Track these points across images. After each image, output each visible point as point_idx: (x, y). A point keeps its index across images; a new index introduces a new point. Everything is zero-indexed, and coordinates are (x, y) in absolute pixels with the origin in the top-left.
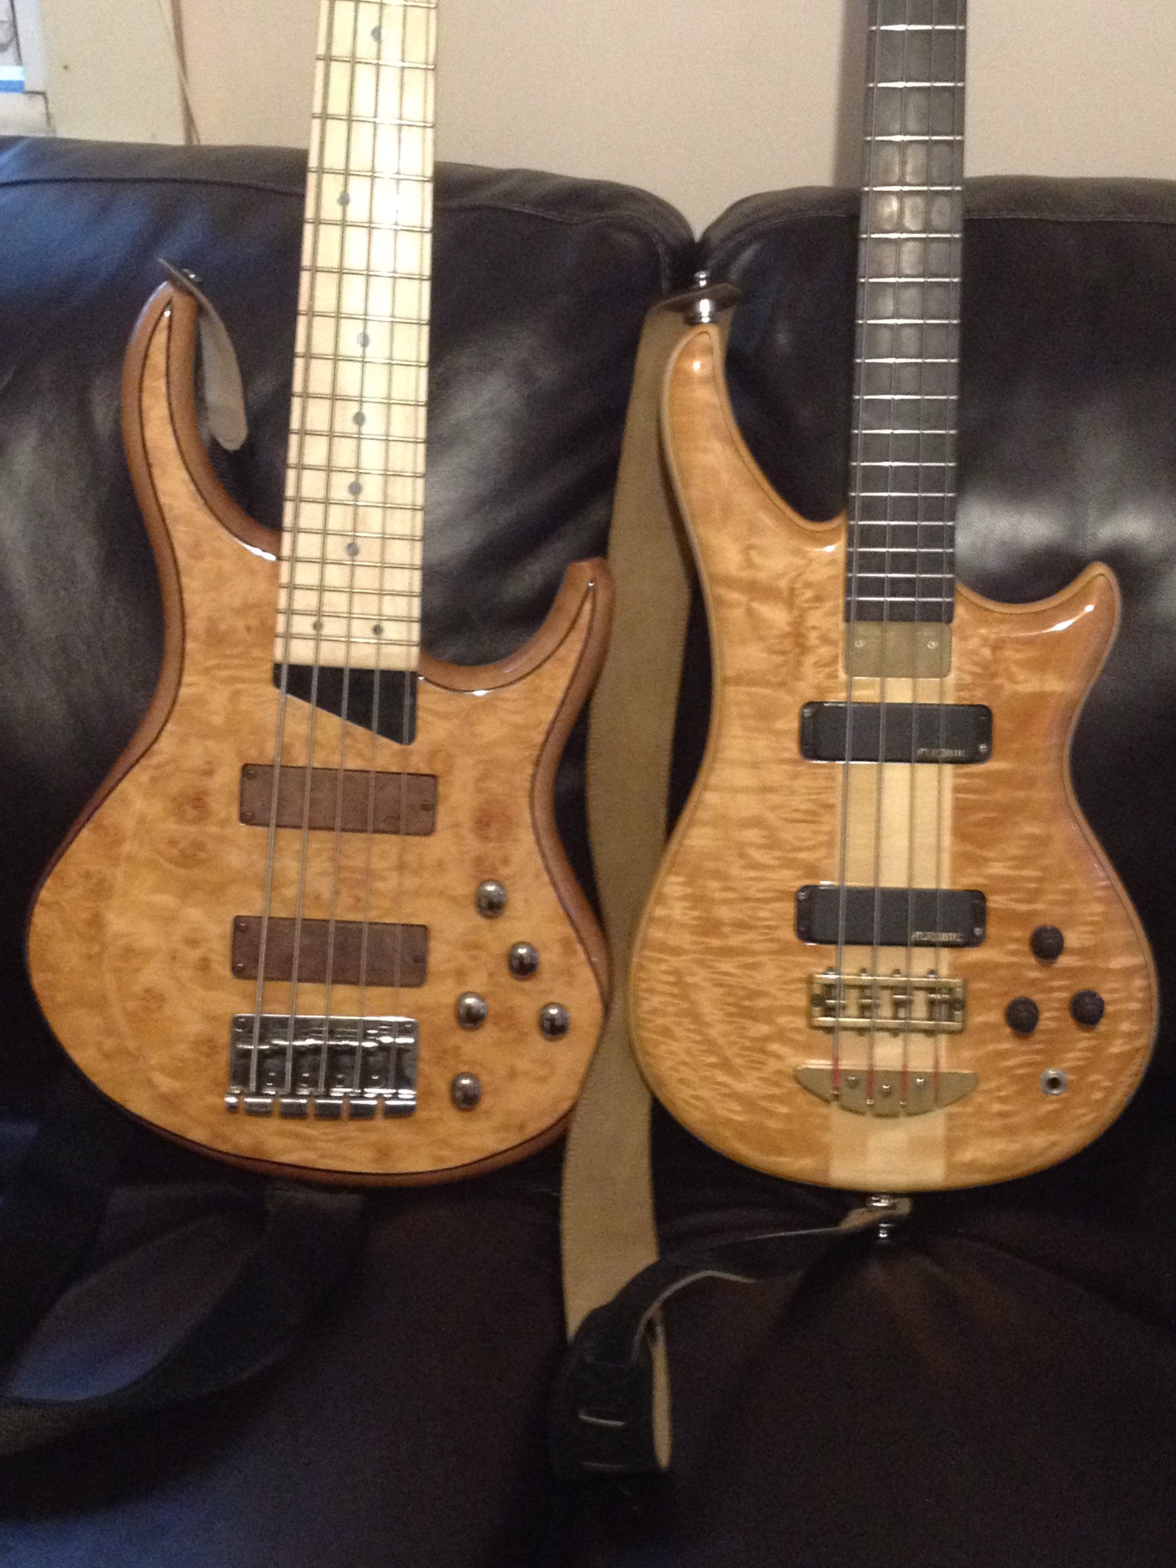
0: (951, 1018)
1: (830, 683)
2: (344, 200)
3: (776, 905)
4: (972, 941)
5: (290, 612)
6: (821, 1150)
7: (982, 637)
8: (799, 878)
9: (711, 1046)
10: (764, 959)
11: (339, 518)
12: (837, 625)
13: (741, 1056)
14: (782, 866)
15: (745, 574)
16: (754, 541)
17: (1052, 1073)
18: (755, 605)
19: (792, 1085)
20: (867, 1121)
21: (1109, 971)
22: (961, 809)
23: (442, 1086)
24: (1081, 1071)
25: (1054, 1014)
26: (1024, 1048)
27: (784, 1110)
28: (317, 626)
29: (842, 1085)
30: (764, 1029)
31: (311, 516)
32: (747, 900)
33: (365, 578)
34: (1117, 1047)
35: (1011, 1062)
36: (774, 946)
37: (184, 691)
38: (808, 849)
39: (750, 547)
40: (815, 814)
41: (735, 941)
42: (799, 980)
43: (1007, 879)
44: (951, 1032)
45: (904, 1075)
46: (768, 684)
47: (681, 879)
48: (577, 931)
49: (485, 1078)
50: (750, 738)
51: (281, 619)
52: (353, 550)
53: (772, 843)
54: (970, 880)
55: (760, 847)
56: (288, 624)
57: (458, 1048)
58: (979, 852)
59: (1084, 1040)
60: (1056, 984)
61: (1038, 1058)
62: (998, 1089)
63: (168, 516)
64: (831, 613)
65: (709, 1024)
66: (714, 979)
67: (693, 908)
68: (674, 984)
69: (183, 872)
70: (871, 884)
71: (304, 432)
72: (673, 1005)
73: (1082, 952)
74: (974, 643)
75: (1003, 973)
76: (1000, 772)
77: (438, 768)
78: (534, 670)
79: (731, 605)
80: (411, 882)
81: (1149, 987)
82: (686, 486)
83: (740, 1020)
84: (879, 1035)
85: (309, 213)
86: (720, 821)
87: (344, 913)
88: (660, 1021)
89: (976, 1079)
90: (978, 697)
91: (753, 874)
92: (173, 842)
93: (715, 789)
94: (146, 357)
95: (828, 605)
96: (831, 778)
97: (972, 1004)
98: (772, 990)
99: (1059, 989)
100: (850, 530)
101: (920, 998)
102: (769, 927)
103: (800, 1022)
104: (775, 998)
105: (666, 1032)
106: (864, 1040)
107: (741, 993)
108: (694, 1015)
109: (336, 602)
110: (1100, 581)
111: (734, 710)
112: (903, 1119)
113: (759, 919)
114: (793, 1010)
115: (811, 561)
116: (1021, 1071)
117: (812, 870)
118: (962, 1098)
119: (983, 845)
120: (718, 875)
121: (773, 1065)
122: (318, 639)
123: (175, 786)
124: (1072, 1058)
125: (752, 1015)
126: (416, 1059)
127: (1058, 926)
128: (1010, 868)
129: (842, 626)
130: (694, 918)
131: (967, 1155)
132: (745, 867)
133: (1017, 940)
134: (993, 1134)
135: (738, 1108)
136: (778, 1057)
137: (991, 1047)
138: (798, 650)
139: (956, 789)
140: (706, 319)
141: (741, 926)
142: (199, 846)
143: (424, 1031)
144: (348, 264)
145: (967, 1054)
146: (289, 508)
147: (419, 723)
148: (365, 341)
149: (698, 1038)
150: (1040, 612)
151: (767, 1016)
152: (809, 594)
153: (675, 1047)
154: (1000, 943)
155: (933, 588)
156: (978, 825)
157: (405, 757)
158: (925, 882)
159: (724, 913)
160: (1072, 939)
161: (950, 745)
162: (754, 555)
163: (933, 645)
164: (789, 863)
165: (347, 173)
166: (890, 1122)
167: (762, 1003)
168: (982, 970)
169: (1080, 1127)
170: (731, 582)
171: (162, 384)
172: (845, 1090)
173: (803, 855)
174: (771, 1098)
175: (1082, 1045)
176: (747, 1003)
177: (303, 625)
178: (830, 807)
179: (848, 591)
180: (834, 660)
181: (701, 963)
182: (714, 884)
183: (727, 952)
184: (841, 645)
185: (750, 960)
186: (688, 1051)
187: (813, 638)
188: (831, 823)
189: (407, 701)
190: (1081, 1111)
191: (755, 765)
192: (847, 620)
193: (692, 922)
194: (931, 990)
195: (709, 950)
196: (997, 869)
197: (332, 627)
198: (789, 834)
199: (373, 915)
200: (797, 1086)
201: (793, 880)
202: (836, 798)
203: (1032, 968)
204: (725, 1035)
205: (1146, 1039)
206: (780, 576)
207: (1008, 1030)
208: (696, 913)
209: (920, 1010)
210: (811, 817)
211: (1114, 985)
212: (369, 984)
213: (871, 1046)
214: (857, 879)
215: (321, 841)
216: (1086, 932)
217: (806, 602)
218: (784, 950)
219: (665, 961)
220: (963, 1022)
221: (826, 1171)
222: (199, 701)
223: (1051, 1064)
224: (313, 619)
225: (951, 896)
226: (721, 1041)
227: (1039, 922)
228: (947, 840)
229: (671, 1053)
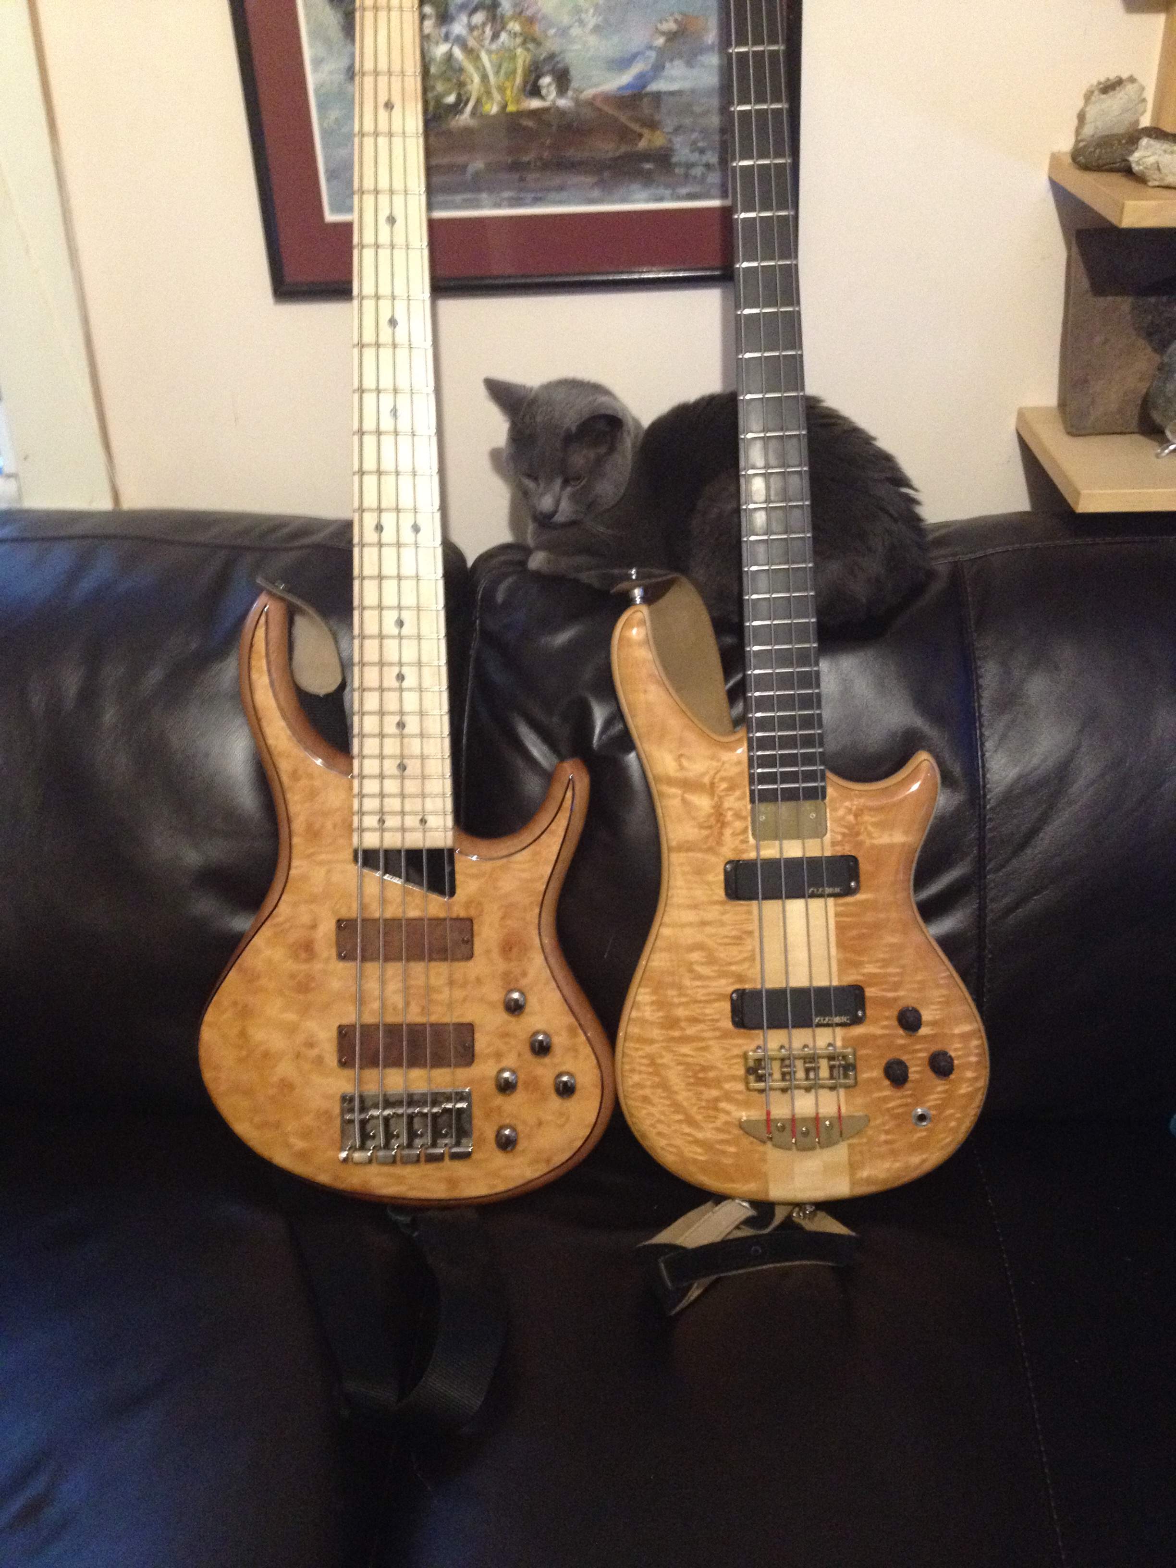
0: (846, 1076)
1: (744, 846)
2: (379, 528)
3: (716, 1005)
4: (857, 1021)
5: (361, 813)
6: (762, 1177)
7: (847, 807)
8: (733, 984)
9: (677, 1107)
10: (711, 1043)
11: (391, 746)
12: (746, 806)
13: (700, 1113)
14: (719, 977)
15: (679, 775)
16: (683, 751)
17: (919, 1111)
18: (686, 796)
19: (736, 1131)
20: (793, 1155)
21: (954, 1035)
22: (841, 928)
23: (491, 1135)
24: (941, 1108)
25: (918, 1069)
26: (899, 1094)
27: (733, 1149)
28: (382, 821)
29: (773, 1129)
30: (715, 1093)
31: (371, 746)
32: (696, 1002)
33: (411, 786)
34: (964, 1089)
35: (891, 1105)
36: (718, 1034)
37: (293, 872)
38: (736, 963)
39: (681, 756)
40: (740, 938)
41: (691, 1031)
42: (737, 1056)
43: (875, 975)
44: (847, 1087)
45: (817, 1120)
46: (700, 850)
47: (648, 990)
48: (577, 1019)
49: (520, 1128)
50: (691, 889)
51: (356, 819)
52: (402, 767)
53: (711, 960)
54: (851, 978)
55: (702, 964)
56: (361, 821)
57: (499, 1108)
58: (857, 958)
59: (941, 1086)
60: (918, 1047)
61: (909, 1100)
62: (884, 1124)
63: (275, 753)
64: (739, 799)
65: (676, 1093)
66: (677, 1060)
67: (658, 1010)
68: (648, 1065)
69: (301, 997)
70: (784, 985)
71: (363, 689)
72: (649, 1079)
73: (934, 1023)
74: (841, 812)
75: (880, 1042)
76: (867, 900)
77: (472, 912)
78: (535, 840)
79: (669, 796)
80: (458, 994)
81: (983, 1044)
82: (633, 717)
83: (695, 1088)
84: (796, 1092)
85: (356, 540)
86: (673, 947)
87: (414, 1016)
88: (641, 1092)
89: (868, 1119)
90: (847, 850)
91: (698, 983)
92: (292, 976)
93: (668, 926)
94: (251, 646)
95: (738, 793)
96: (749, 912)
97: (860, 1065)
98: (719, 1065)
99: (920, 1050)
100: (750, 741)
101: (824, 1064)
102: (713, 1020)
103: (741, 1087)
104: (722, 1070)
105: (646, 1099)
106: (787, 1096)
107: (698, 1068)
108: (664, 1085)
109: (393, 804)
110: (926, 764)
111: (678, 869)
112: (818, 1150)
113: (706, 1015)
114: (734, 1078)
115: (724, 763)
116: (900, 1110)
117: (740, 978)
118: (858, 1133)
119: (859, 953)
120: (673, 985)
121: (723, 1118)
122: (382, 830)
123: (293, 937)
124: (933, 1099)
125: (706, 1083)
126: (470, 1117)
127: (915, 1006)
128: (880, 968)
129: (749, 806)
130: (658, 1018)
131: (865, 1173)
132: (694, 979)
133: (887, 1018)
134: (882, 1157)
135: (699, 1150)
136: (728, 1113)
137: (876, 1095)
138: (719, 825)
139: (837, 915)
140: (638, 600)
141: (694, 1020)
142: (310, 978)
143: (475, 1098)
144: (385, 572)
145: (859, 1101)
146: (356, 742)
147: (457, 883)
148: (400, 623)
149: (668, 1103)
150: (886, 788)
151: (717, 1083)
152: (724, 785)
153: (653, 1110)
154: (876, 1021)
155: (810, 776)
156: (853, 938)
157: (450, 907)
158: (821, 981)
159: (681, 1012)
160: (927, 1015)
161: (831, 885)
162: (685, 762)
163: (813, 815)
164: (722, 974)
165: (380, 510)
166: (810, 1153)
167: (711, 1074)
168: (864, 1041)
169: (942, 1148)
170: (671, 782)
171: (264, 662)
172: (776, 1134)
173: (733, 968)
174: (722, 1142)
175: (939, 1089)
176: (701, 1075)
177: (370, 821)
178: (750, 933)
179: (751, 782)
180: (745, 831)
181: (668, 1049)
182: (671, 993)
183: (685, 1040)
184: (749, 819)
185: (701, 1045)
186: (663, 1113)
187: (729, 816)
188: (752, 944)
189: (447, 870)
190: (942, 1136)
191: (695, 907)
192: (752, 801)
193: (657, 1021)
194: (831, 1058)
195: (673, 1039)
196: (870, 969)
197: (392, 822)
198: (722, 954)
199: (434, 1019)
200: (741, 1132)
201: (728, 986)
202: (754, 926)
203: (901, 1037)
204: (688, 1099)
205: (983, 1083)
206: (703, 775)
207: (887, 1082)
208: (661, 1014)
209: (824, 1072)
210: (738, 940)
211: (958, 1046)
212: (433, 1066)
213: (792, 1099)
214: (774, 982)
215: (394, 969)
216: (936, 1010)
217: (723, 791)
218: (725, 1035)
219: (642, 1049)
220: (856, 1078)
221: (767, 1192)
222: (305, 878)
223: (917, 1104)
224: (377, 818)
225: (841, 990)
226: (685, 1104)
227: (902, 1004)
228: (834, 951)
229: (650, 1114)
